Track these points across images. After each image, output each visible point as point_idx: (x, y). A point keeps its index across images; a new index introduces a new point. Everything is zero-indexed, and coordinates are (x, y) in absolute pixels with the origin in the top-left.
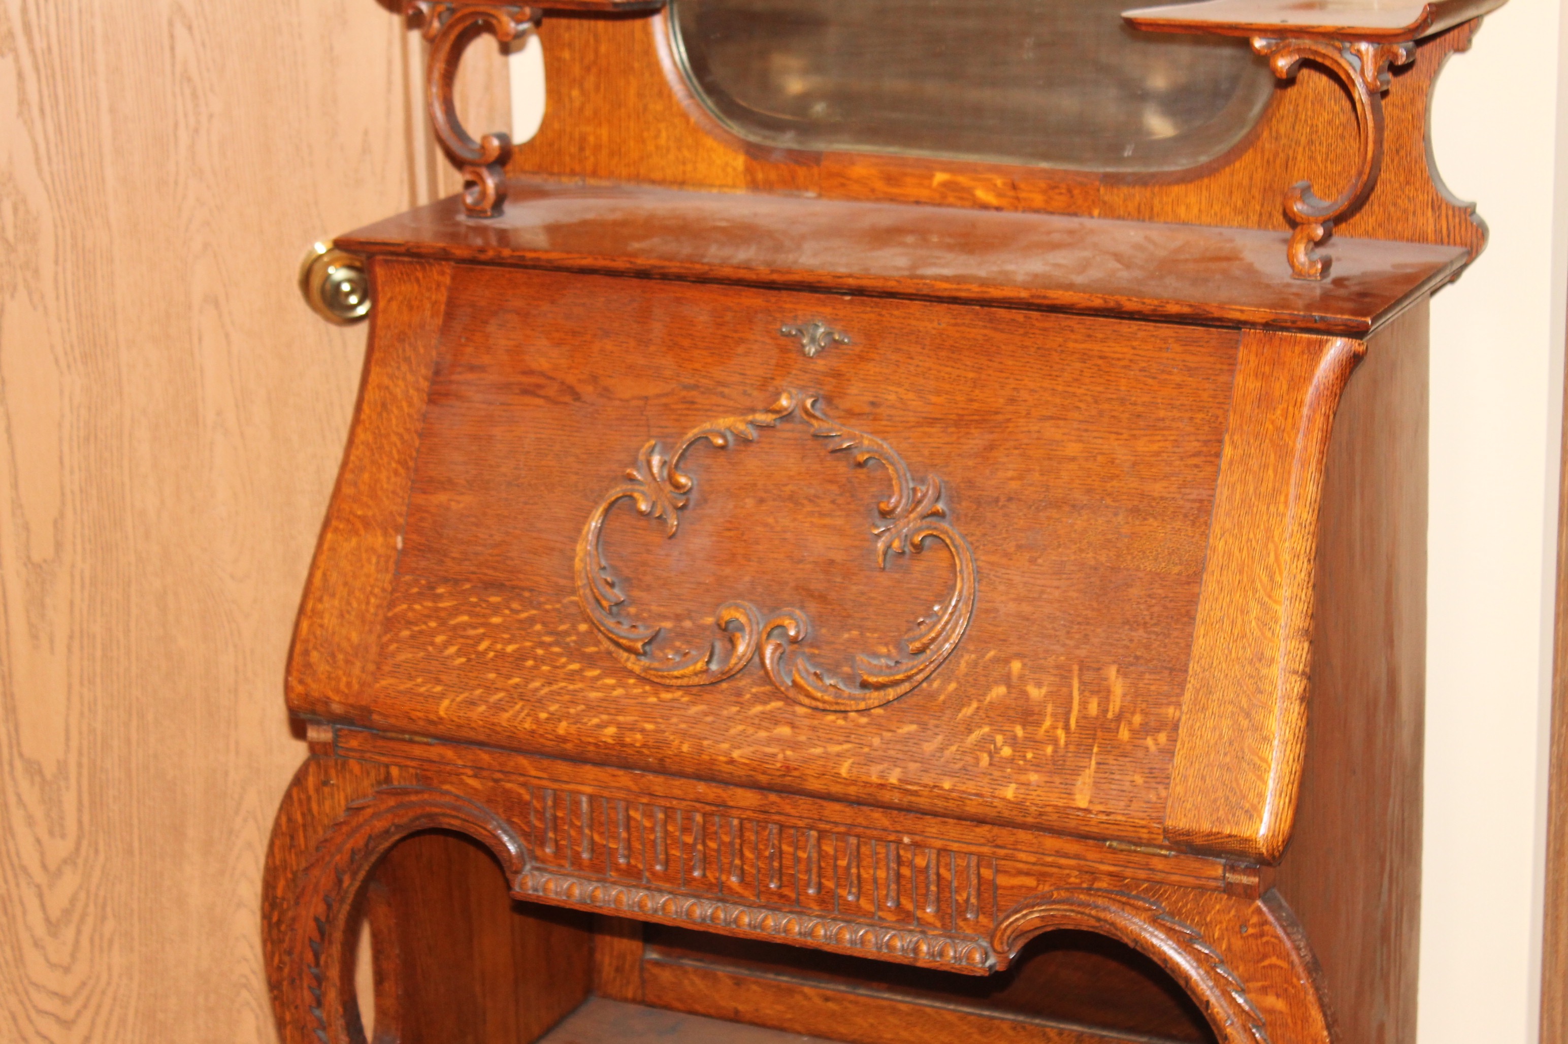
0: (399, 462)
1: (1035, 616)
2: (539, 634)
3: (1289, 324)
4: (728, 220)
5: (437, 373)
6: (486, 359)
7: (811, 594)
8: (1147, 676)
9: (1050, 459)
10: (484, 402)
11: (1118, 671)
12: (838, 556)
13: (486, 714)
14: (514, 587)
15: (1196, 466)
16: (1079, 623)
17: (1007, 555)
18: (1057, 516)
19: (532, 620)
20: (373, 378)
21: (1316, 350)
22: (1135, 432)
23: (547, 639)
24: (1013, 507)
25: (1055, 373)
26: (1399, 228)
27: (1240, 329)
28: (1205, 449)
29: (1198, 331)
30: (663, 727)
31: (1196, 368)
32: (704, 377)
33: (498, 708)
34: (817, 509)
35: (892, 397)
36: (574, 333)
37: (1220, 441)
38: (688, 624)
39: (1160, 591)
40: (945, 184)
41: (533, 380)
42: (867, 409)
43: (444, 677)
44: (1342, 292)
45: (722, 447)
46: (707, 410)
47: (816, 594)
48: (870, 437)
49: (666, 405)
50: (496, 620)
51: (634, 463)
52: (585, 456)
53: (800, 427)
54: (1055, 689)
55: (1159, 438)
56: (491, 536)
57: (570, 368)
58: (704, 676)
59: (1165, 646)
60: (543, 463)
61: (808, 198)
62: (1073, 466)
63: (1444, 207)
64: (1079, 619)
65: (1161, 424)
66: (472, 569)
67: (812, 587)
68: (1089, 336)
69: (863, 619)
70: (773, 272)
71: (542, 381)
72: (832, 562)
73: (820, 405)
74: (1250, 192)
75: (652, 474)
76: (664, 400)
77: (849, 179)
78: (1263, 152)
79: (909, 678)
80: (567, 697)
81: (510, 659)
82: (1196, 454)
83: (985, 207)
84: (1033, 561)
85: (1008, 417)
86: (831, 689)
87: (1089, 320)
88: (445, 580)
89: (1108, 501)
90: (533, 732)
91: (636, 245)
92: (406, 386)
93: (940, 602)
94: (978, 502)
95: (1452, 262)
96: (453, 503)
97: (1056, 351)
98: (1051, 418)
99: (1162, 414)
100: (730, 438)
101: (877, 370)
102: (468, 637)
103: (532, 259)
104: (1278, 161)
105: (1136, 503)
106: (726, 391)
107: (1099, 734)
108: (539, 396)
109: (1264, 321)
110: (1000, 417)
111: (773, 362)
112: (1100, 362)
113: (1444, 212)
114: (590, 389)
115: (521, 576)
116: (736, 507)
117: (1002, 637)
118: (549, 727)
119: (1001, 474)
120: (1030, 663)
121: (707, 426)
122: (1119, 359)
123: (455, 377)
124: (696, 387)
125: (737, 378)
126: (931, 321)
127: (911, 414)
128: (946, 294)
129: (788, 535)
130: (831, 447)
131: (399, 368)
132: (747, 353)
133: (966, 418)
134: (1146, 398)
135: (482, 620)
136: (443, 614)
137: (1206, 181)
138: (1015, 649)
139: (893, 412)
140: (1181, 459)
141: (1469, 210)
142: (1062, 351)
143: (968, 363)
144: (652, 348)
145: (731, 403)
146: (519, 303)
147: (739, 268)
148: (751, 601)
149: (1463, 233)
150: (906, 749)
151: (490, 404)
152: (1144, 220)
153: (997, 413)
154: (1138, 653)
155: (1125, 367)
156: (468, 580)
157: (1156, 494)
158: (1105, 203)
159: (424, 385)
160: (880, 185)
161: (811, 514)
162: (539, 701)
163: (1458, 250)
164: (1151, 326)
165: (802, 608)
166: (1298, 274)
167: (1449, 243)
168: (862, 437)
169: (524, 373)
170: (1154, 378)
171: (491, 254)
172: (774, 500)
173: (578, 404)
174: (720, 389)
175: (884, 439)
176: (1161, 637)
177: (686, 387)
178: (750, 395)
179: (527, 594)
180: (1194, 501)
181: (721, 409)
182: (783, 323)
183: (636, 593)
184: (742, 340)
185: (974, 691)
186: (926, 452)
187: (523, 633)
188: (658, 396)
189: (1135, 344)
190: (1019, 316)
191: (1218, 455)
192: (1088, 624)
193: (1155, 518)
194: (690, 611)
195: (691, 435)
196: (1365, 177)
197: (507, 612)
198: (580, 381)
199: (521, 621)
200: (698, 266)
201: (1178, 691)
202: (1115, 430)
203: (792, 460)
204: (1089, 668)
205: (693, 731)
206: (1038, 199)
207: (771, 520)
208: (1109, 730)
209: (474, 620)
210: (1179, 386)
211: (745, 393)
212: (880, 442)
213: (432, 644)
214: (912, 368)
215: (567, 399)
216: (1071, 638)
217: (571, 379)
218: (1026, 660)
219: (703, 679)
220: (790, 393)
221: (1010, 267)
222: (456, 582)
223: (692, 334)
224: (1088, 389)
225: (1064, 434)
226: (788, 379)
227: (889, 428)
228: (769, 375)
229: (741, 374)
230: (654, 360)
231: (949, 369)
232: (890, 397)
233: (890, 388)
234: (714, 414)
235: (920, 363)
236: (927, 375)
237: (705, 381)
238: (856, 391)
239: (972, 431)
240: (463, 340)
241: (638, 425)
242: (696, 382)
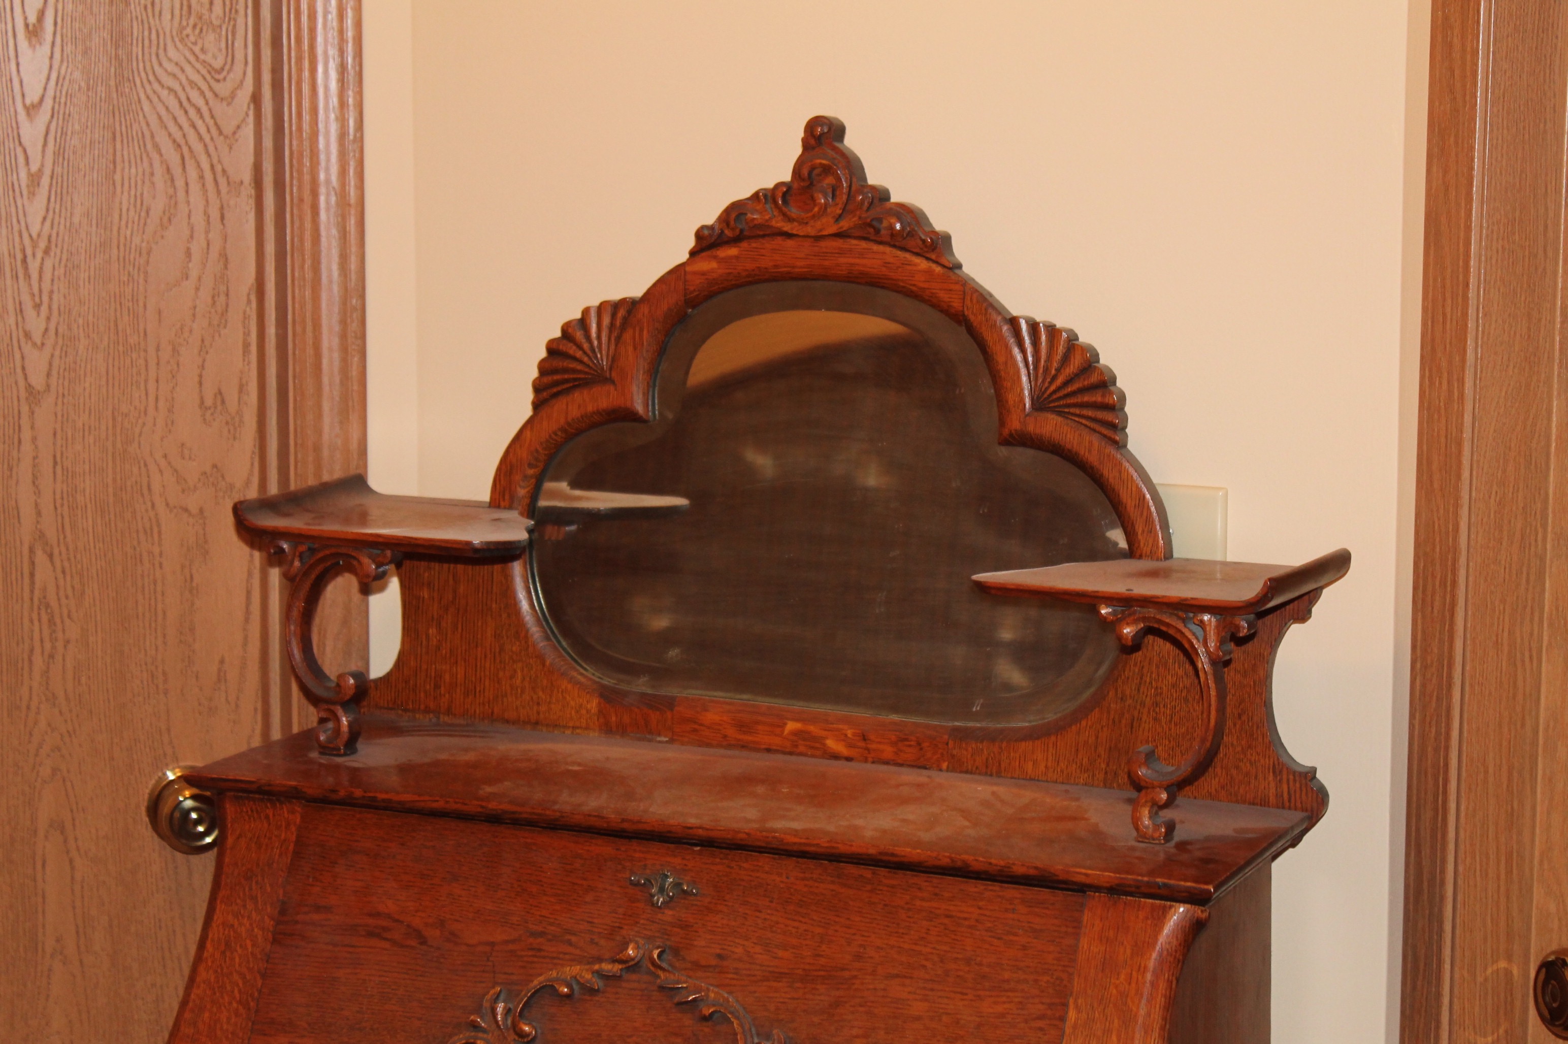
0: (240, 1002)
3: (1133, 889)
4: (579, 764)
5: (283, 912)
6: (333, 900)
9: (895, 1018)
10: (329, 944)
15: (1041, 1029)
20: (218, 917)
21: (1160, 917)
22: (980, 993)
25: (901, 931)
26: (1241, 791)
27: (1084, 892)
28: (1049, 1012)
29: (1044, 894)
31: (1041, 931)
32: (552, 924)
35: (739, 950)
36: (423, 876)
37: (1065, 1005)
40: (796, 733)
41: (379, 922)
42: (714, 962)
44: (1185, 857)
45: (568, 996)
46: (554, 958)
48: (716, 990)
49: (512, 951)
51: (478, 1010)
52: (428, 1002)
53: (646, 978)
55: (1004, 999)
57: (417, 911)
60: (387, 1007)
61: (660, 742)
62: (918, 1025)
63: (1285, 772)
65: (1006, 986)
68: (936, 894)
70: (623, 820)
71: (388, 924)
73: (667, 956)
74: (1095, 751)
75: (497, 1022)
76: (511, 947)
77: (701, 725)
78: (1109, 712)
82: (1041, 1017)
83: (836, 757)
85: (855, 973)
87: (936, 879)
91: (488, 789)
92: (251, 925)
95: (1292, 828)
97: (903, 908)
98: (897, 976)
99: (1007, 975)
100: (576, 987)
101: (725, 922)
103: (384, 800)
104: (1124, 721)
106: (573, 938)
108: (386, 939)
109: (1108, 885)
110: (846, 974)
111: (621, 910)
112: (946, 921)
113: (1285, 777)
114: (436, 933)
119: (846, 1032)
121: (554, 974)
122: (965, 919)
123: (301, 917)
124: (542, 934)
125: (584, 926)
126: (780, 875)
127: (758, 967)
128: (795, 848)
130: (677, 999)
131: (244, 906)
132: (595, 902)
133: (812, 973)
134: (992, 959)
137: (1053, 738)
139: (740, 965)
140: (1026, 1021)
141: (1310, 775)
142: (909, 909)
143: (815, 918)
144: (501, 894)
145: (578, 952)
146: (368, 844)
147: (589, 815)
149: (1304, 797)
151: (335, 945)
152: (991, 775)
153: (843, 969)
155: (970, 927)
158: (953, 756)
159: (269, 923)
160: (731, 732)
163: (1300, 815)
164: (996, 887)
166: (1142, 836)
167: (1290, 808)
168: (708, 990)
169: (370, 915)
170: (999, 939)
171: (342, 793)
173: (423, 948)
174: (568, 937)
175: (730, 993)
177: (533, 934)
178: (597, 944)
181: (567, 957)
182: (632, 873)
184: (591, 889)
186: (772, 1007)
188: (506, 942)
189: (981, 904)
190: (867, 872)
191: (1062, 1019)
195: (536, 983)
196: (1208, 744)
198: (426, 924)
200: (548, 812)
202: (959, 990)
203: (637, 1011)
206: (888, 751)
210: (1024, 948)
211: (592, 941)
212: (726, 995)
214: (759, 922)
215: (413, 943)
217: (417, 922)
220: (637, 943)
221: (859, 822)
223: (541, 881)
224: (934, 948)
225: (909, 993)
226: (636, 929)
227: (734, 982)
228: (617, 925)
229: (588, 922)
230: (502, 906)
231: (796, 924)
232: (737, 950)
233: (737, 941)
234: (561, 962)
235: (768, 917)
236: (774, 929)
237: (553, 928)
238: (703, 943)
239: (818, 987)
240: (311, 880)
241: (483, 971)
242: (543, 930)
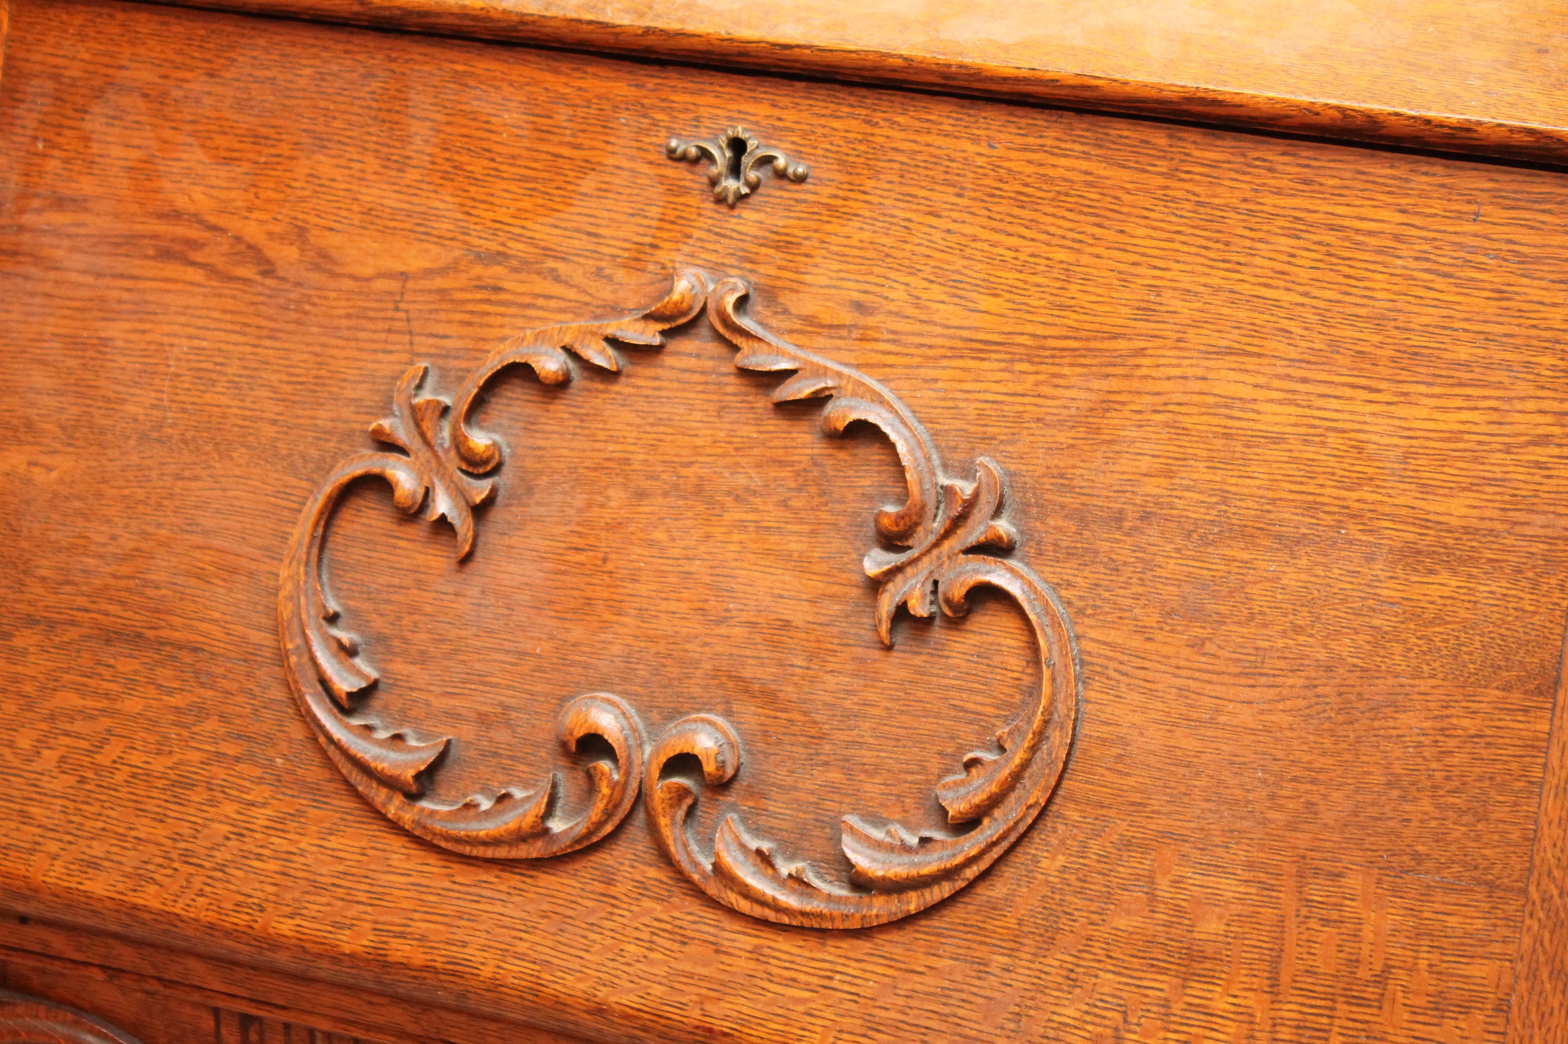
1: (1204, 758)
2: (215, 739)
6: (87, 186)
7: (745, 688)
8: (1439, 897)
9: (1227, 436)
10: (84, 272)
11: (1379, 881)
12: (799, 614)
13: (121, 887)
14: (161, 643)
15: (1538, 465)
16: (1295, 779)
17: (1141, 630)
18: (1246, 556)
19: (201, 712)
22: (1406, 388)
23: (231, 750)
24: (1153, 532)
25: (1235, 258)
28: (1557, 430)
30: (460, 935)
31: (1537, 260)
32: (518, 238)
33: (140, 877)
34: (752, 517)
35: (897, 294)
36: (257, 139)
38: (502, 736)
39: (1466, 723)
41: (181, 231)
42: (847, 317)
43: (34, 810)
45: (561, 385)
46: (526, 305)
47: (756, 687)
48: (855, 376)
49: (441, 291)
50: (133, 704)
51: (385, 408)
52: (288, 388)
53: (713, 348)
54: (1248, 910)
55: (1459, 403)
56: (113, 538)
57: (250, 209)
58: (539, 844)
59: (1478, 838)
60: (208, 397)
62: (1274, 453)
64: (1295, 772)
65: (1465, 376)
66: (81, 601)
67: (747, 673)
68: (1306, 182)
69: (849, 744)
71: (195, 233)
72: (787, 625)
73: (757, 304)
75: (422, 434)
76: (439, 282)
79: (948, 874)
80: (273, 866)
81: (160, 783)
84: (1197, 645)
85: (1142, 344)
86: (791, 883)
88: (31, 621)
89: (1353, 530)
90: (211, 926)
93: (1006, 720)
94: (1081, 517)
96: (36, 470)
97: (1235, 210)
98: (1230, 352)
99: (1463, 353)
100: (573, 365)
101: (866, 236)
102: (78, 736)
105: (1410, 537)
106: (561, 267)
107: (1342, 1008)
108: (193, 264)
110: (1122, 345)
111: (654, 211)
112: (1329, 237)
114: (291, 252)
115: (176, 621)
116: (589, 505)
117: (1136, 798)
118: (241, 919)
119: (1126, 465)
120: (1196, 855)
121: (528, 338)
122: (1370, 233)
123: (28, 219)
124: (500, 257)
125: (586, 243)
126: (976, 140)
127: (938, 330)
129: (695, 566)
130: (777, 394)
132: (604, 191)
133: (1052, 343)
134: (1429, 316)
135: (104, 704)
136: (28, 688)
138: (1162, 823)
139: (902, 325)
140: (1507, 449)
142: (1250, 212)
143: (1052, 229)
144: (412, 175)
145: (572, 294)
146: (143, 75)
148: (625, 694)
150: (946, 1010)
151: (99, 275)
153: (1115, 337)
154: (1420, 848)
155: (1380, 251)
156: (73, 623)
157: (1455, 522)
161: (741, 525)
162: (221, 868)
165: (728, 714)
168: (839, 372)
169: (162, 216)
170: (1447, 276)
172: (666, 494)
173: (269, 282)
174: (551, 264)
175: (884, 381)
176: (1465, 819)
177: (481, 257)
178: (609, 278)
179: (187, 658)
180: (1533, 538)
181: (553, 304)
182: (672, 133)
183: (399, 667)
184: (589, 167)
185: (1080, 903)
186: (971, 410)
187: (185, 733)
188: (428, 273)
189: (1403, 201)
192: (1313, 782)
193: (1454, 572)
194: (506, 707)
195: (495, 359)
197: (152, 692)
198: (271, 235)
199: (177, 710)
201: (1507, 932)
202: (1364, 382)
203: (697, 415)
204: (1317, 872)
205: (522, 947)
207: (659, 535)
208: (1361, 1002)
209: (90, 703)
210: (1501, 294)
211: (599, 273)
212: (876, 387)
213: (11, 745)
214: (938, 235)
215: (248, 272)
216: (1280, 808)
217: (253, 231)
218: (1186, 848)
219: (536, 850)
220: (690, 278)
222: (52, 625)
223: (489, 150)
224: (1306, 294)
225: (1256, 386)
226: (686, 249)
227: (891, 359)
228: (648, 240)
229: (589, 234)
230: (415, 200)
231: (1013, 241)
232: (892, 295)
233: (892, 275)
234: (541, 314)
235: (954, 227)
236: (969, 251)
237: (520, 246)
238: (824, 281)
239: (1066, 371)
240: (40, 145)
241: (390, 331)
242: (500, 248)
